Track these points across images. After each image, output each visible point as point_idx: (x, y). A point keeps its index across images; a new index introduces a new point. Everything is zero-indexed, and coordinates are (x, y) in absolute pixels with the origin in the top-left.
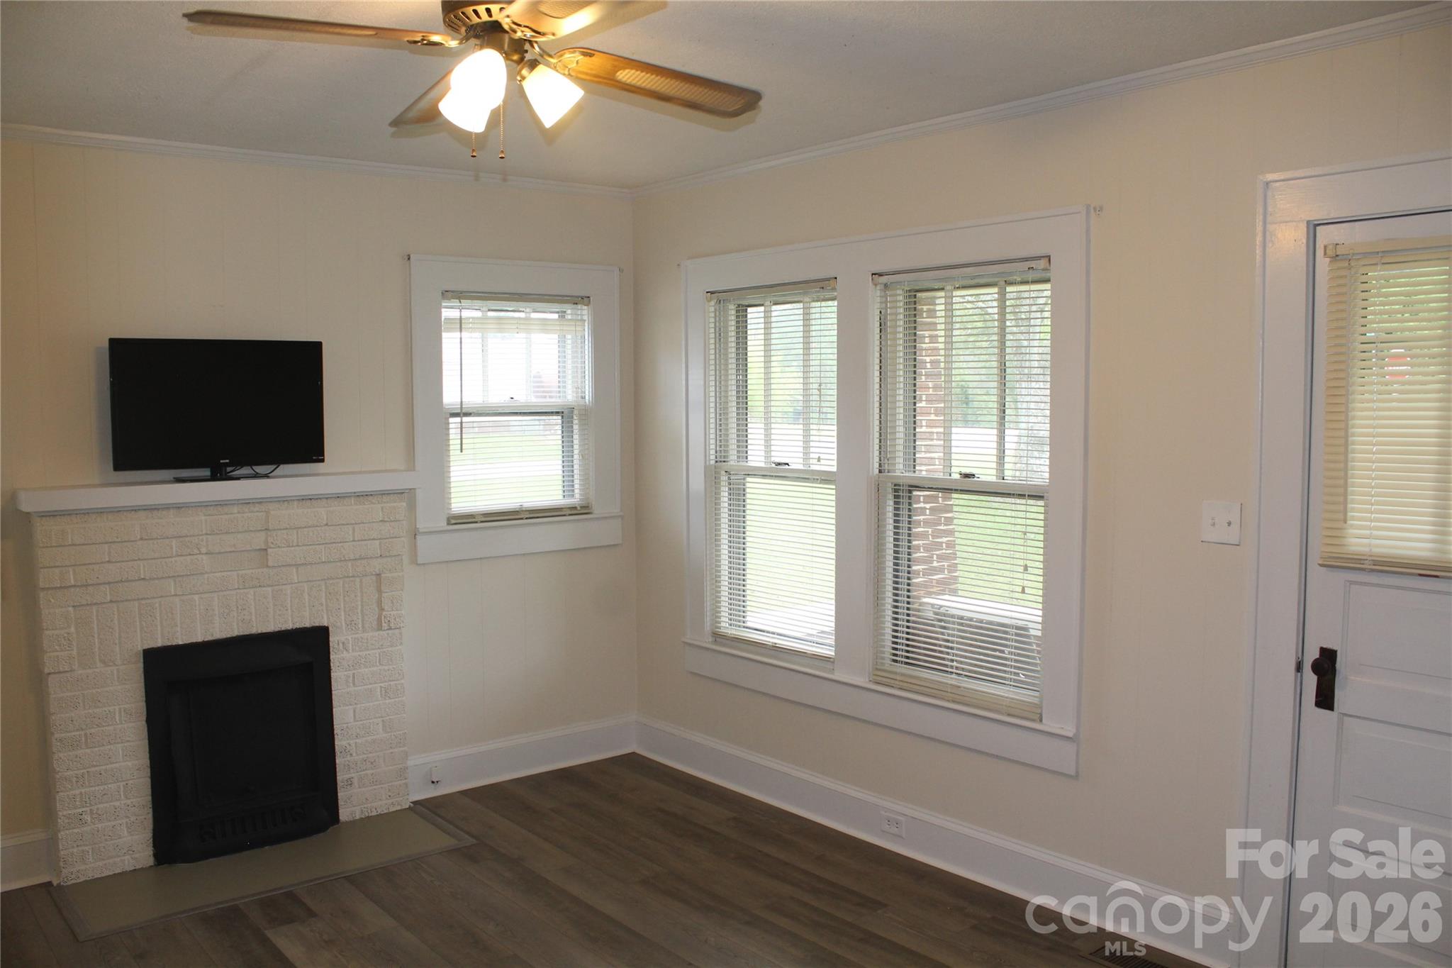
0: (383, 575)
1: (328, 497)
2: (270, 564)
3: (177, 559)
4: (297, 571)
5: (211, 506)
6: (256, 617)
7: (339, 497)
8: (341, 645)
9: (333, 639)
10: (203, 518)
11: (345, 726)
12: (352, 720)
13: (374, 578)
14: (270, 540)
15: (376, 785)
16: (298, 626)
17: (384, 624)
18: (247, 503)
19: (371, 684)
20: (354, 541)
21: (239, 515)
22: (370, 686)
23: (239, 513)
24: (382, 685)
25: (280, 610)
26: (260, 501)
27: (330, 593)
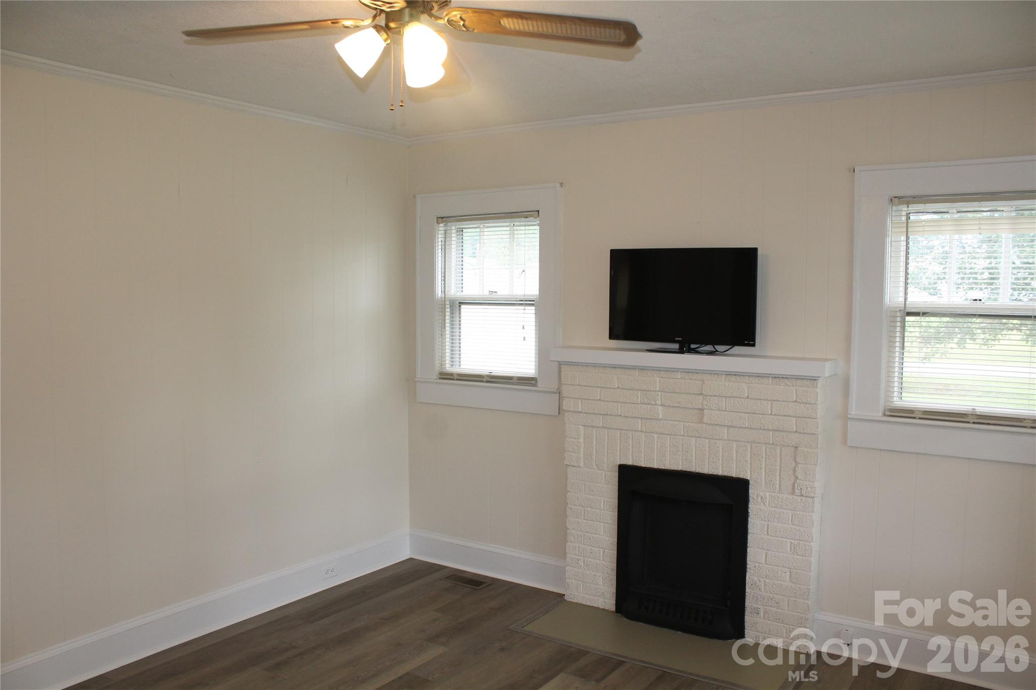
0: (799, 448)
1: (750, 375)
2: (705, 420)
3: (643, 406)
4: (728, 431)
5: (663, 371)
6: (696, 460)
7: (759, 376)
8: (759, 498)
9: (752, 492)
10: (658, 379)
11: (757, 564)
12: (764, 562)
13: (793, 449)
14: (705, 402)
15: (778, 622)
16: (726, 474)
17: (796, 491)
18: (687, 371)
19: (782, 537)
20: (771, 414)
21: (683, 381)
22: (781, 539)
23: (682, 378)
24: (793, 541)
25: (713, 458)
26: (697, 372)
27: (754, 454)
